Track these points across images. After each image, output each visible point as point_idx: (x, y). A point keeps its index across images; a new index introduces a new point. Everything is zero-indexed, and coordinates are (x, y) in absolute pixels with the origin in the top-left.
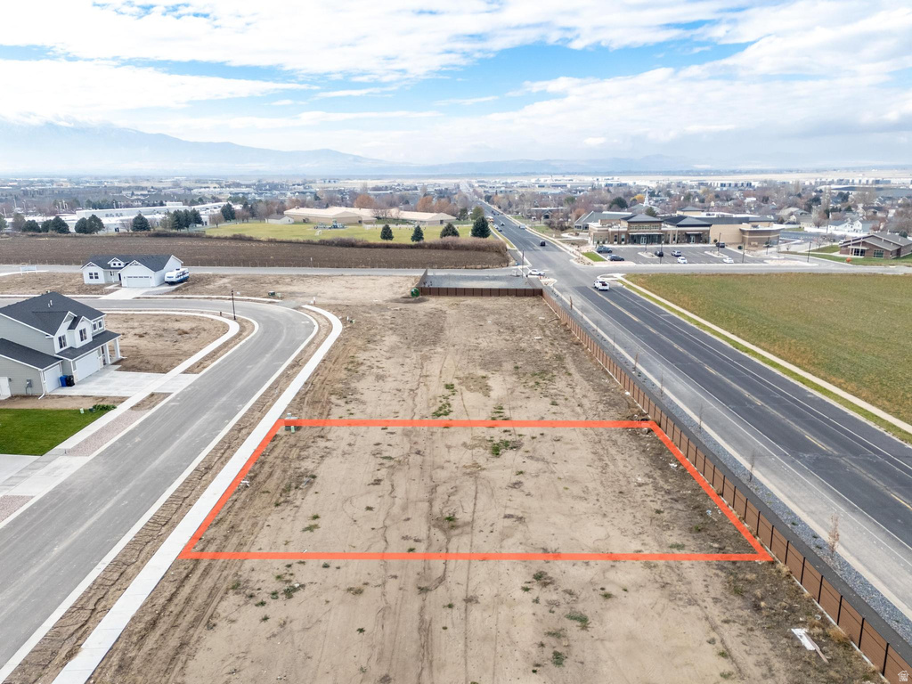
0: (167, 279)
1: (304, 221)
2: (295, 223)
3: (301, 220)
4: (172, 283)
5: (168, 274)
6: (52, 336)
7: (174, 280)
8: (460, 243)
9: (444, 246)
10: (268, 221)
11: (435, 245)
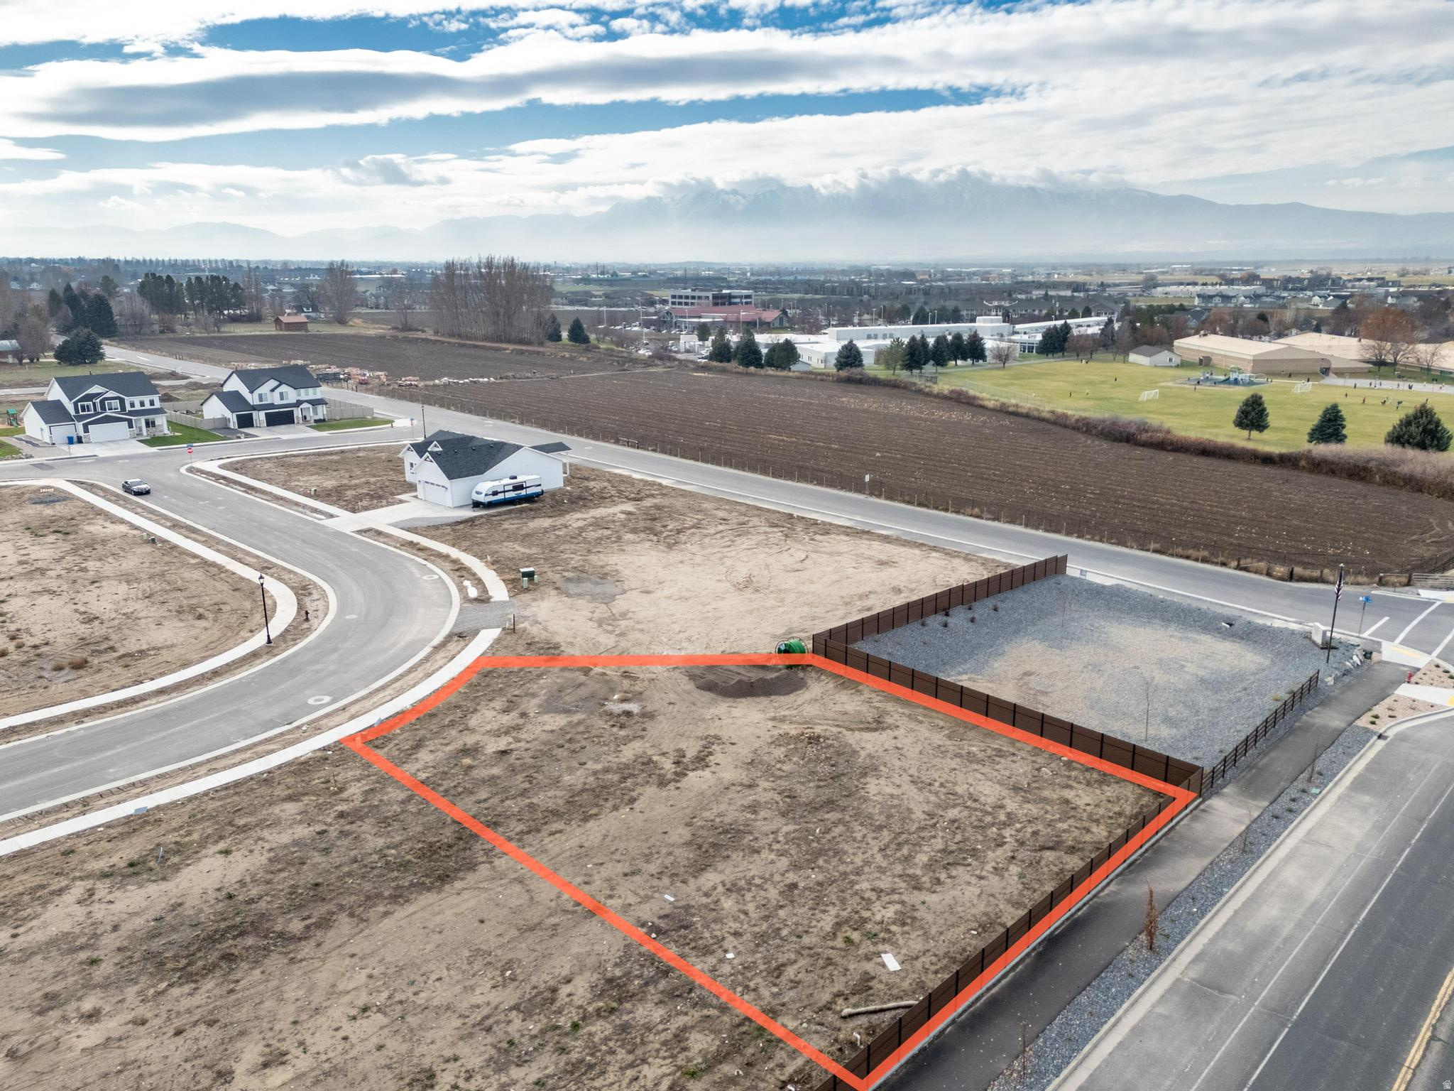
0: (475, 497)
1: (1201, 361)
2: (1181, 366)
3: (1195, 361)
4: (477, 505)
5: (481, 486)
8: (1405, 469)
9: (1357, 472)
10: (1133, 357)
11: (1333, 463)
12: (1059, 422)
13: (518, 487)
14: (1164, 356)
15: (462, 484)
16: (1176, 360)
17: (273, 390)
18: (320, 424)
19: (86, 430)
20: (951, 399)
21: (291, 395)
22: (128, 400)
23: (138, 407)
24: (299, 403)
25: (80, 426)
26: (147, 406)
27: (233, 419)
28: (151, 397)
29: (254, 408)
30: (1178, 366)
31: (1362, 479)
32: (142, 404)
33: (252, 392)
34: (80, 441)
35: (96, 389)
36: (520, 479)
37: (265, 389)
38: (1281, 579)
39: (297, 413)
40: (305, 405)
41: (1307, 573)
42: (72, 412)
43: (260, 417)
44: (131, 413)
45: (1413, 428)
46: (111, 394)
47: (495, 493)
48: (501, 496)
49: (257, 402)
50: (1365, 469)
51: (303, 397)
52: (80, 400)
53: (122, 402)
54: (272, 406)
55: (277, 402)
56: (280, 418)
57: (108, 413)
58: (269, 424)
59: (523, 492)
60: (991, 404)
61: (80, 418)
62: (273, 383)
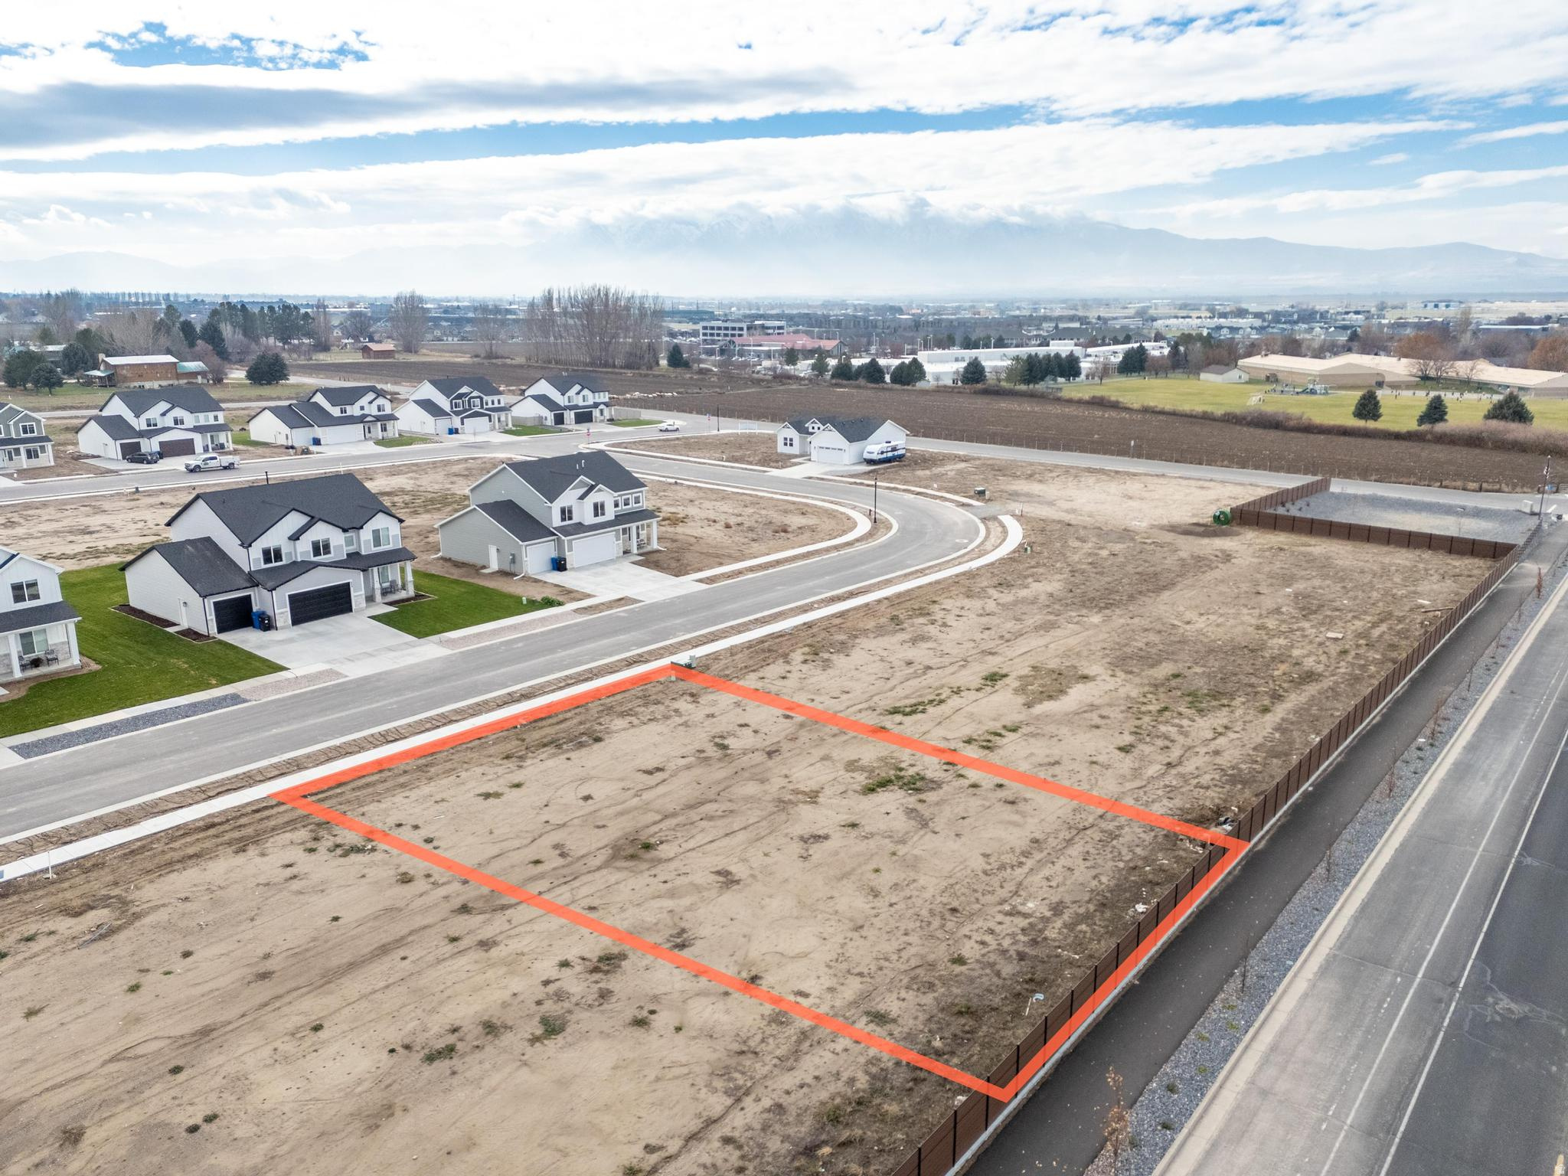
0: (867, 456)
1: (1268, 378)
2: (1251, 382)
3: (1263, 377)
4: (870, 462)
5: (870, 448)
6: (549, 504)
7: (875, 457)
8: (1510, 437)
9: (1472, 441)
10: (1203, 376)
11: (1452, 435)
12: (1206, 417)
13: (894, 449)
14: (1233, 375)
15: (857, 446)
16: (1245, 377)
17: (578, 393)
18: (611, 421)
19: (463, 423)
20: (1093, 403)
21: (591, 398)
22: (485, 398)
23: (490, 405)
24: (596, 405)
25: (456, 422)
26: (496, 405)
27: (549, 416)
28: (498, 397)
29: (566, 408)
30: (1246, 383)
31: (1477, 446)
32: (493, 403)
33: (563, 395)
34: (456, 431)
35: (465, 390)
36: (893, 444)
37: (572, 392)
38: (1473, 491)
39: (596, 413)
40: (602, 407)
41: (1490, 487)
42: (447, 408)
43: (569, 416)
44: (487, 409)
45: (1505, 411)
46: (476, 393)
47: (882, 453)
48: (885, 455)
49: (567, 404)
50: (1478, 439)
51: (597, 400)
52: (454, 399)
53: (481, 399)
54: (576, 407)
55: (581, 403)
56: (584, 417)
57: (476, 409)
58: (577, 422)
59: (896, 453)
60: (1136, 406)
61: (457, 413)
62: (577, 387)
